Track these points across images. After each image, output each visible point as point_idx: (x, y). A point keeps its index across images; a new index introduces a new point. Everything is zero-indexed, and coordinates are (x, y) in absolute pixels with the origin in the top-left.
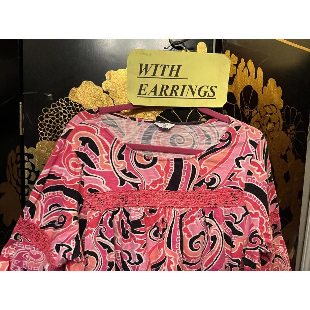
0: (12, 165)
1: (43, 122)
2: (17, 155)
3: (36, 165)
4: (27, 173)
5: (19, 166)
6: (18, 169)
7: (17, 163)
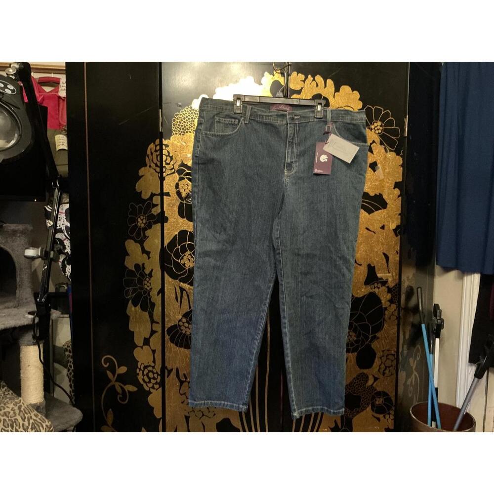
0: (152, 154)
1: (175, 123)
2: (156, 146)
3: (171, 153)
4: (164, 158)
5: (158, 153)
6: (157, 156)
7: (156, 151)
